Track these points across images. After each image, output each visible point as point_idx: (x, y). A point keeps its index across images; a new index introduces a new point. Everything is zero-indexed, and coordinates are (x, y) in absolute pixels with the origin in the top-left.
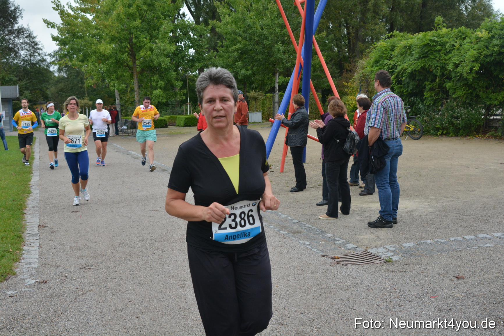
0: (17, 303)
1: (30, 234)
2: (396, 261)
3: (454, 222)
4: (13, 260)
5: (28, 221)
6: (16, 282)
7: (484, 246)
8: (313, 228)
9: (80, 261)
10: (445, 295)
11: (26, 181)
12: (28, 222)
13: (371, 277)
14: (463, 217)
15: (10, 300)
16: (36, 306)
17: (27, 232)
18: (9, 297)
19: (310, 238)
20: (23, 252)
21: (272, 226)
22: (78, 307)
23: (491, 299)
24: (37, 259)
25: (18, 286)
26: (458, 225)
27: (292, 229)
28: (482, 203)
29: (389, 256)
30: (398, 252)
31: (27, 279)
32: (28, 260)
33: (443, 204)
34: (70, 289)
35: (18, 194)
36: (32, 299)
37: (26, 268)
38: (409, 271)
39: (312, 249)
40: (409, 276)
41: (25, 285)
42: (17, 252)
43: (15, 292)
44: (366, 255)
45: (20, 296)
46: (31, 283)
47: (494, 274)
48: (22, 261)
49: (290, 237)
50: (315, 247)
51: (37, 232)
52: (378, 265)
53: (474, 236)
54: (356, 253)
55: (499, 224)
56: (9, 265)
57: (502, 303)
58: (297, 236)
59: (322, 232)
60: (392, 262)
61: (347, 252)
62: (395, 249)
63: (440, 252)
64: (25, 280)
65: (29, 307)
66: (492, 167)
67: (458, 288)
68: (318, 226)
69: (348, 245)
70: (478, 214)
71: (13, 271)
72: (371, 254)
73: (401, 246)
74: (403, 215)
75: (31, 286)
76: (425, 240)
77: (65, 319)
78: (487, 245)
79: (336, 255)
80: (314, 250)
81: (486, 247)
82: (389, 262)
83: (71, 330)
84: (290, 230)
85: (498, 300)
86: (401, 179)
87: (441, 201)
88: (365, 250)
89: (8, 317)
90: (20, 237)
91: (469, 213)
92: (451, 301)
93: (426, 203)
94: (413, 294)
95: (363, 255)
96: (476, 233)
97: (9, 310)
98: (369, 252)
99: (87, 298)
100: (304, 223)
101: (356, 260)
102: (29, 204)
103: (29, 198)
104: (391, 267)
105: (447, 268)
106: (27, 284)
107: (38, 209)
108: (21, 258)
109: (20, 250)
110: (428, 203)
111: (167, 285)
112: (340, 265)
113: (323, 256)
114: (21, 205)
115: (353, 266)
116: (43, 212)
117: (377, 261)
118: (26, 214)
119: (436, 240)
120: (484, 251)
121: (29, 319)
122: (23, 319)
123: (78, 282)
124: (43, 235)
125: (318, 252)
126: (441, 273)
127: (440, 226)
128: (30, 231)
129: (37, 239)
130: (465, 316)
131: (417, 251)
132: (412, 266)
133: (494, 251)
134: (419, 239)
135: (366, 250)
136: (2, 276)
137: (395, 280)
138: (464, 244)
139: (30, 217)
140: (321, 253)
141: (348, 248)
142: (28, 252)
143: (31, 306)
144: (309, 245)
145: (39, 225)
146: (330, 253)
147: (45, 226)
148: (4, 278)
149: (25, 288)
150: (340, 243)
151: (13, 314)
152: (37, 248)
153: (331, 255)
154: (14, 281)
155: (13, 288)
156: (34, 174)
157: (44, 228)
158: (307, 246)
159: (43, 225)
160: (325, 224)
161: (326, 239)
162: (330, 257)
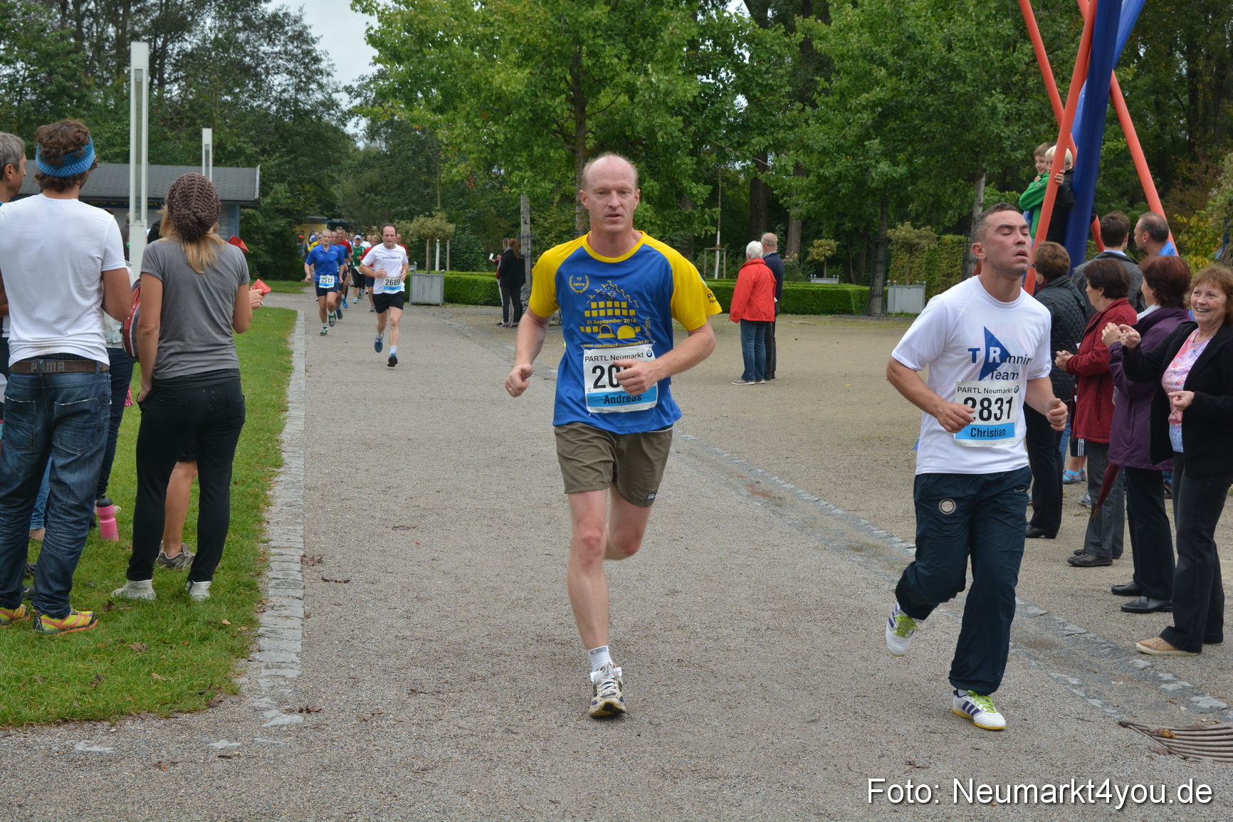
0: (241, 777)
1: (277, 581)
4: (232, 650)
5: (272, 543)
6: (240, 715)
8: (1089, 636)
9: (416, 672)
12: (274, 547)
15: (220, 766)
16: (292, 791)
17: (271, 574)
18: (220, 757)
19: (1081, 667)
20: (261, 631)
22: (410, 806)
24: (297, 654)
25: (244, 729)
27: (1024, 635)
31: (268, 709)
32: (273, 654)
34: (388, 750)
35: (249, 464)
36: (283, 769)
37: (267, 677)
39: (1090, 700)
41: (264, 725)
42: (244, 628)
43: (236, 744)
45: (249, 757)
46: (281, 723)
48: (257, 656)
49: (1021, 657)
50: (1099, 694)
51: (299, 577)
54: (1225, 725)
56: (220, 666)
58: (1041, 656)
59: (1115, 650)
61: (1196, 720)
64: (265, 713)
65: (275, 793)
68: (1105, 633)
69: (1200, 698)
71: (230, 681)
75: (280, 731)
79: (1163, 724)
80: (1096, 702)
84: (1020, 636)
89: (215, 815)
90: (252, 587)
97: (218, 795)
99: (436, 781)
100: (1062, 620)
101: (1227, 749)
102: (277, 495)
103: (276, 479)
106: (269, 724)
107: (301, 510)
108: (254, 647)
109: (252, 623)
111: (667, 767)
112: (1176, 758)
113: (1124, 725)
114: (256, 496)
115: (1218, 765)
116: (315, 521)
118: (268, 523)
124: (314, 585)
125: (1108, 710)
128: (280, 573)
129: (297, 595)
136: (201, 694)
139: (279, 531)
140: (1118, 716)
141: (1199, 708)
142: (272, 632)
143: (278, 790)
144: (1081, 686)
145: (304, 556)
146: (1143, 719)
147: (320, 561)
148: (207, 700)
149: (263, 736)
150: (1174, 691)
151: (227, 810)
152: (297, 623)
153: (1149, 726)
154: (234, 713)
155: (230, 731)
156: (292, 412)
157: (318, 567)
158: (1074, 691)
159: (313, 558)
160: (1124, 628)
161: (1129, 674)
162: (1145, 731)
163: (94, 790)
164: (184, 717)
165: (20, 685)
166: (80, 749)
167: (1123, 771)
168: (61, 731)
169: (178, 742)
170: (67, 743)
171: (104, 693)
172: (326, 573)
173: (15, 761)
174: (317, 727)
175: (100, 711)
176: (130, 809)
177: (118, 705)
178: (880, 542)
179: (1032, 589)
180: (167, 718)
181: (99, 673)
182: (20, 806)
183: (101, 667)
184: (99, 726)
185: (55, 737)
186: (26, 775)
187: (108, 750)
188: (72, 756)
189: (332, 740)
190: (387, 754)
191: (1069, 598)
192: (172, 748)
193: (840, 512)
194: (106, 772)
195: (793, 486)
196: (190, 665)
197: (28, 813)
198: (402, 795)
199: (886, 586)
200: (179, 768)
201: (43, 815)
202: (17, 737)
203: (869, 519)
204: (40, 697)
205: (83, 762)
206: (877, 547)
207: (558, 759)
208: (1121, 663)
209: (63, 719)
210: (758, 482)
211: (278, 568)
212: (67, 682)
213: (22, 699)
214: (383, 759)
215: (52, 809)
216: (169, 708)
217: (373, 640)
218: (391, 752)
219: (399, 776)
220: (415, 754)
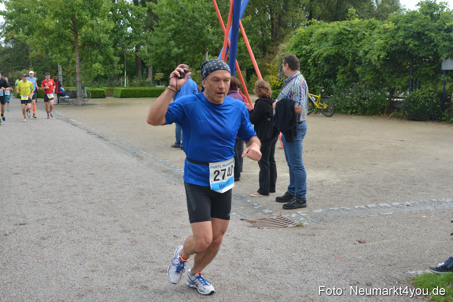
2: (306, 225)
3: (358, 191)
7: (384, 214)
10: (348, 257)
13: (284, 240)
14: (367, 187)
23: (388, 262)
26: (362, 195)
28: (384, 176)
29: (301, 221)
30: (308, 217)
33: (350, 175)
38: (317, 235)
40: (317, 240)
44: (280, 220)
47: (392, 239)
50: (235, 211)
52: (291, 229)
53: (376, 205)
54: (272, 217)
55: (398, 195)
57: (398, 265)
59: (242, 198)
60: (303, 226)
61: (263, 216)
62: (306, 214)
63: (346, 218)
66: (394, 144)
67: (360, 251)
68: (239, 193)
69: (265, 210)
70: (380, 186)
72: (285, 219)
73: (312, 213)
74: (314, 184)
76: (333, 207)
77: (3, 274)
78: (386, 213)
79: (254, 219)
80: (234, 214)
81: (386, 215)
82: (300, 226)
85: (394, 263)
86: (313, 152)
87: (348, 173)
88: (279, 215)
91: (372, 184)
92: (353, 263)
93: (335, 174)
94: (320, 256)
95: (278, 220)
96: (377, 202)
98: (283, 217)
99: (25, 254)
104: (301, 231)
105: (351, 233)
110: (337, 174)
112: (256, 228)
113: (242, 220)
115: (268, 229)
117: (290, 226)
119: (342, 208)
120: (384, 218)
125: (237, 216)
126: (346, 237)
127: (347, 195)
130: (365, 276)
131: (325, 217)
132: (321, 230)
133: (392, 218)
134: (327, 207)
135: (281, 215)
137: (305, 243)
138: (367, 212)
140: (240, 217)
141: (265, 213)
146: (248, 218)
150: (258, 208)
153: (250, 219)
160: (244, 191)
161: (245, 204)
162: (248, 221)
178: (172, 169)
190: (9, 247)
193: (161, 160)
195: (146, 153)
198: (13, 259)
199: (173, 183)
203: (170, 162)
206: (171, 171)
208: (243, 201)
210: (135, 152)
214: (7, 249)
217: (5, 211)
218: (10, 246)
219: (13, 253)
220: (18, 246)
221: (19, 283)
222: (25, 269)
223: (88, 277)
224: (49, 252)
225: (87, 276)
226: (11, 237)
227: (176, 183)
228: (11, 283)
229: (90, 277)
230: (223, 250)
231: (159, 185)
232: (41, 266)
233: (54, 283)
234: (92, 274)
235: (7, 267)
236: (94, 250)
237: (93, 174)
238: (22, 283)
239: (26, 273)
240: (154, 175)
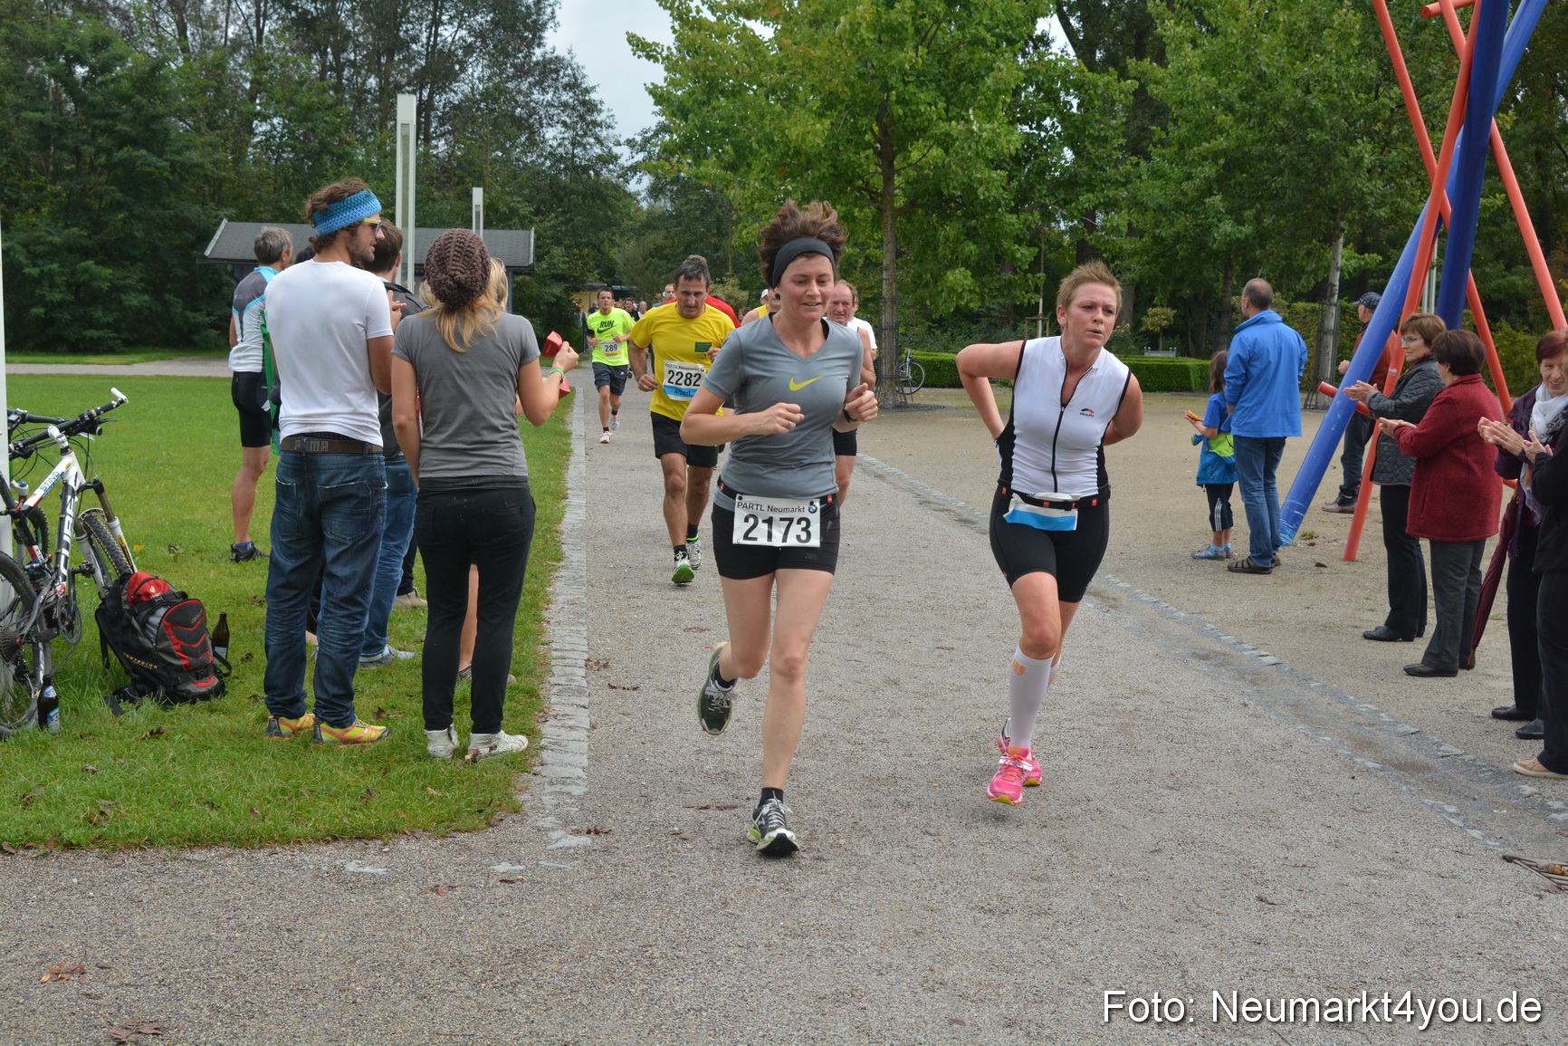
0: (525, 904)
1: (560, 687)
4: (512, 763)
5: (554, 646)
6: (522, 835)
8: (1467, 758)
11: (548, 520)
12: (556, 650)
15: (502, 891)
16: (581, 920)
17: (553, 680)
18: (501, 881)
19: (1458, 793)
20: (543, 742)
21: (1326, 738)
24: (584, 769)
25: (527, 850)
27: (1394, 756)
31: (553, 829)
32: (558, 769)
34: (685, 877)
36: (571, 896)
37: (551, 794)
39: (1469, 831)
41: (549, 847)
43: (519, 867)
45: (534, 883)
46: (567, 845)
48: (540, 770)
49: (1391, 781)
50: (1479, 824)
51: (584, 684)
56: (500, 781)
58: (1413, 781)
59: (1498, 775)
64: (550, 834)
65: (560, 922)
68: (1486, 755)
71: (511, 798)
75: (566, 854)
77: (670, 975)
79: (1553, 859)
80: (1476, 833)
83: (691, 1016)
84: (1388, 757)
89: (498, 945)
90: (531, 693)
97: (500, 923)
99: (738, 912)
100: (1436, 740)
102: (558, 591)
103: (557, 574)
106: (554, 846)
107: (584, 609)
108: (536, 761)
113: (1509, 859)
114: (535, 593)
116: (599, 621)
118: (549, 622)
121: (560, 962)
122: (543, 959)
123: (709, 858)
124: (600, 692)
125: (1488, 842)
128: (563, 678)
129: (582, 704)
136: (480, 811)
139: (561, 632)
140: (1501, 850)
142: (555, 744)
143: (566, 919)
144: (1458, 815)
145: (589, 660)
146: (1530, 853)
147: (606, 666)
148: (486, 818)
149: (548, 860)
150: (1565, 821)
151: (511, 940)
152: (582, 734)
153: (1537, 860)
154: (516, 833)
155: (512, 853)
156: (573, 500)
157: (604, 672)
158: (1451, 820)
159: (598, 662)
160: (1506, 750)
161: (1513, 802)
162: (1531, 866)
163: (367, 915)
164: (461, 837)
165: (286, 798)
166: (352, 869)
167: (1508, 912)
168: (330, 849)
169: (456, 864)
170: (337, 862)
171: (376, 809)
172: (612, 678)
173: (283, 881)
174: (606, 850)
175: (371, 828)
176: (406, 937)
177: (391, 822)
178: (1227, 650)
179: (1401, 704)
180: (444, 837)
181: (370, 787)
182: (289, 930)
183: (371, 781)
184: (371, 844)
185: (326, 856)
186: (294, 897)
187: (381, 871)
188: (342, 877)
189: (624, 865)
190: (684, 881)
191: (1444, 714)
192: (450, 870)
193: (1183, 614)
194: (379, 895)
195: (1128, 586)
196: (468, 780)
197: (297, 938)
198: (702, 927)
199: (1236, 700)
200: (458, 892)
201: (314, 941)
202: (284, 854)
203: (1216, 623)
204: (308, 812)
205: (353, 884)
206: (1224, 655)
207: (873, 889)
208: (1504, 789)
209: (332, 836)
211: (560, 673)
212: (336, 797)
213: (287, 814)
214: (679, 887)
215: (323, 935)
216: (446, 826)
217: (666, 755)
218: (689, 880)
219: (698, 906)
220: (715, 882)
221: (725, 1016)
222: (742, 965)
223: (962, 1023)
224: (821, 913)
225: (957, 1015)
226: (689, 846)
227: (1246, 701)
228: (701, 1010)
229: (968, 1022)
230: (1451, 971)
231: (1185, 705)
232: (796, 961)
233: (843, 1028)
234: (973, 1010)
235: (682, 954)
236: (975, 922)
237: (953, 648)
238: (735, 1017)
239: (746, 981)
240: (1164, 666)
